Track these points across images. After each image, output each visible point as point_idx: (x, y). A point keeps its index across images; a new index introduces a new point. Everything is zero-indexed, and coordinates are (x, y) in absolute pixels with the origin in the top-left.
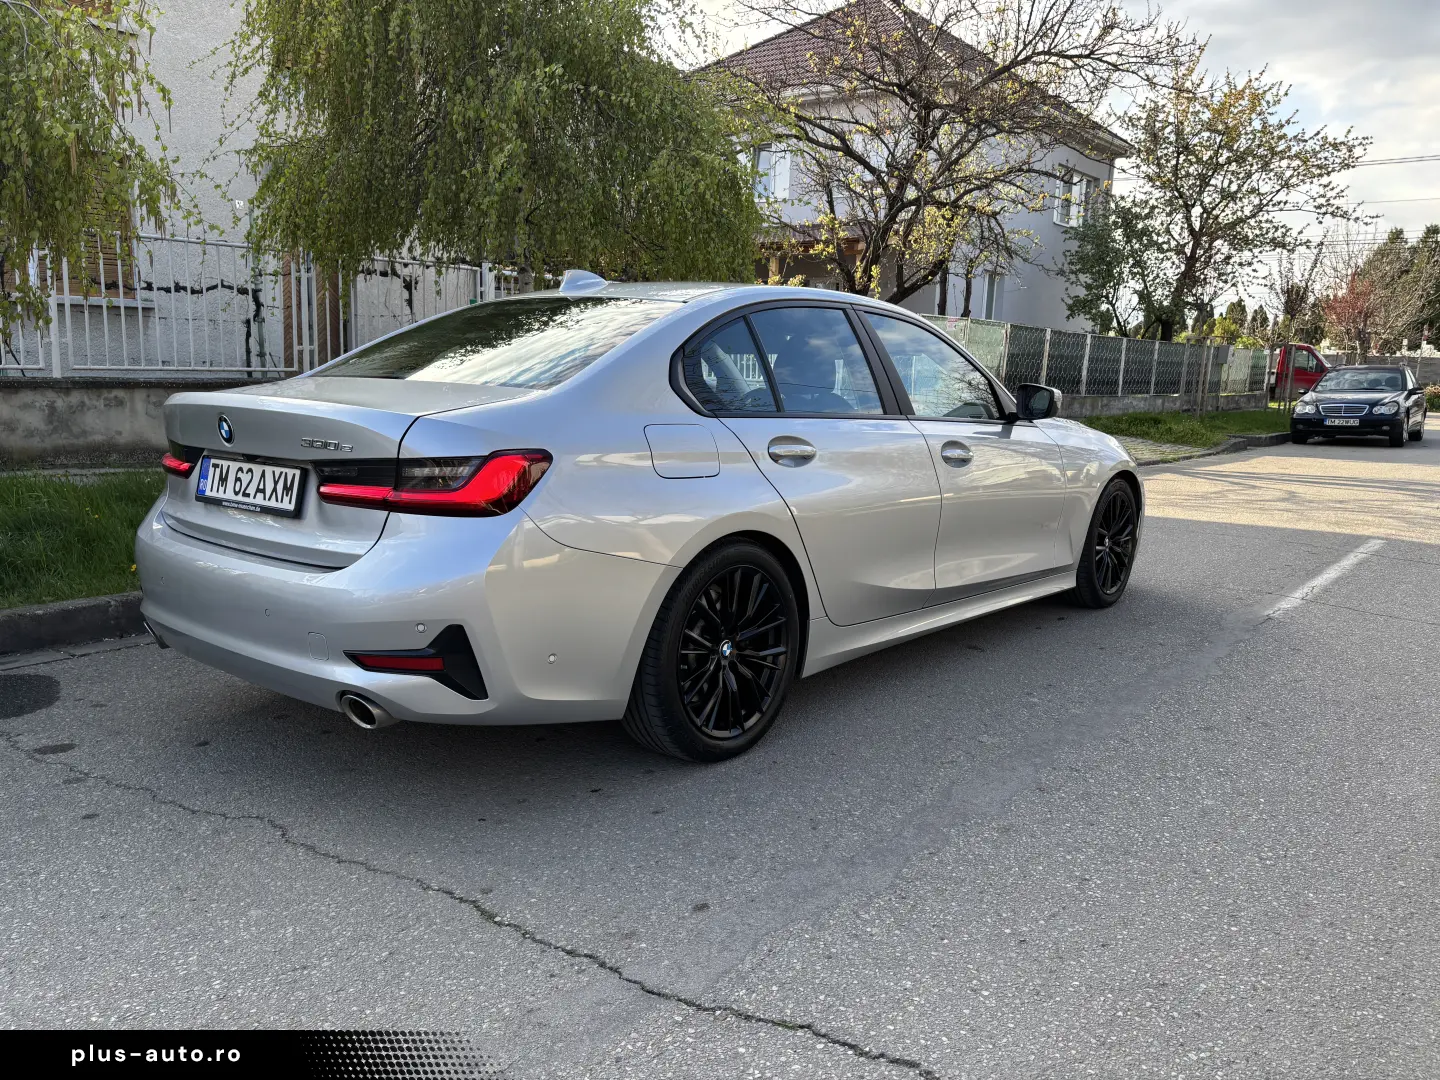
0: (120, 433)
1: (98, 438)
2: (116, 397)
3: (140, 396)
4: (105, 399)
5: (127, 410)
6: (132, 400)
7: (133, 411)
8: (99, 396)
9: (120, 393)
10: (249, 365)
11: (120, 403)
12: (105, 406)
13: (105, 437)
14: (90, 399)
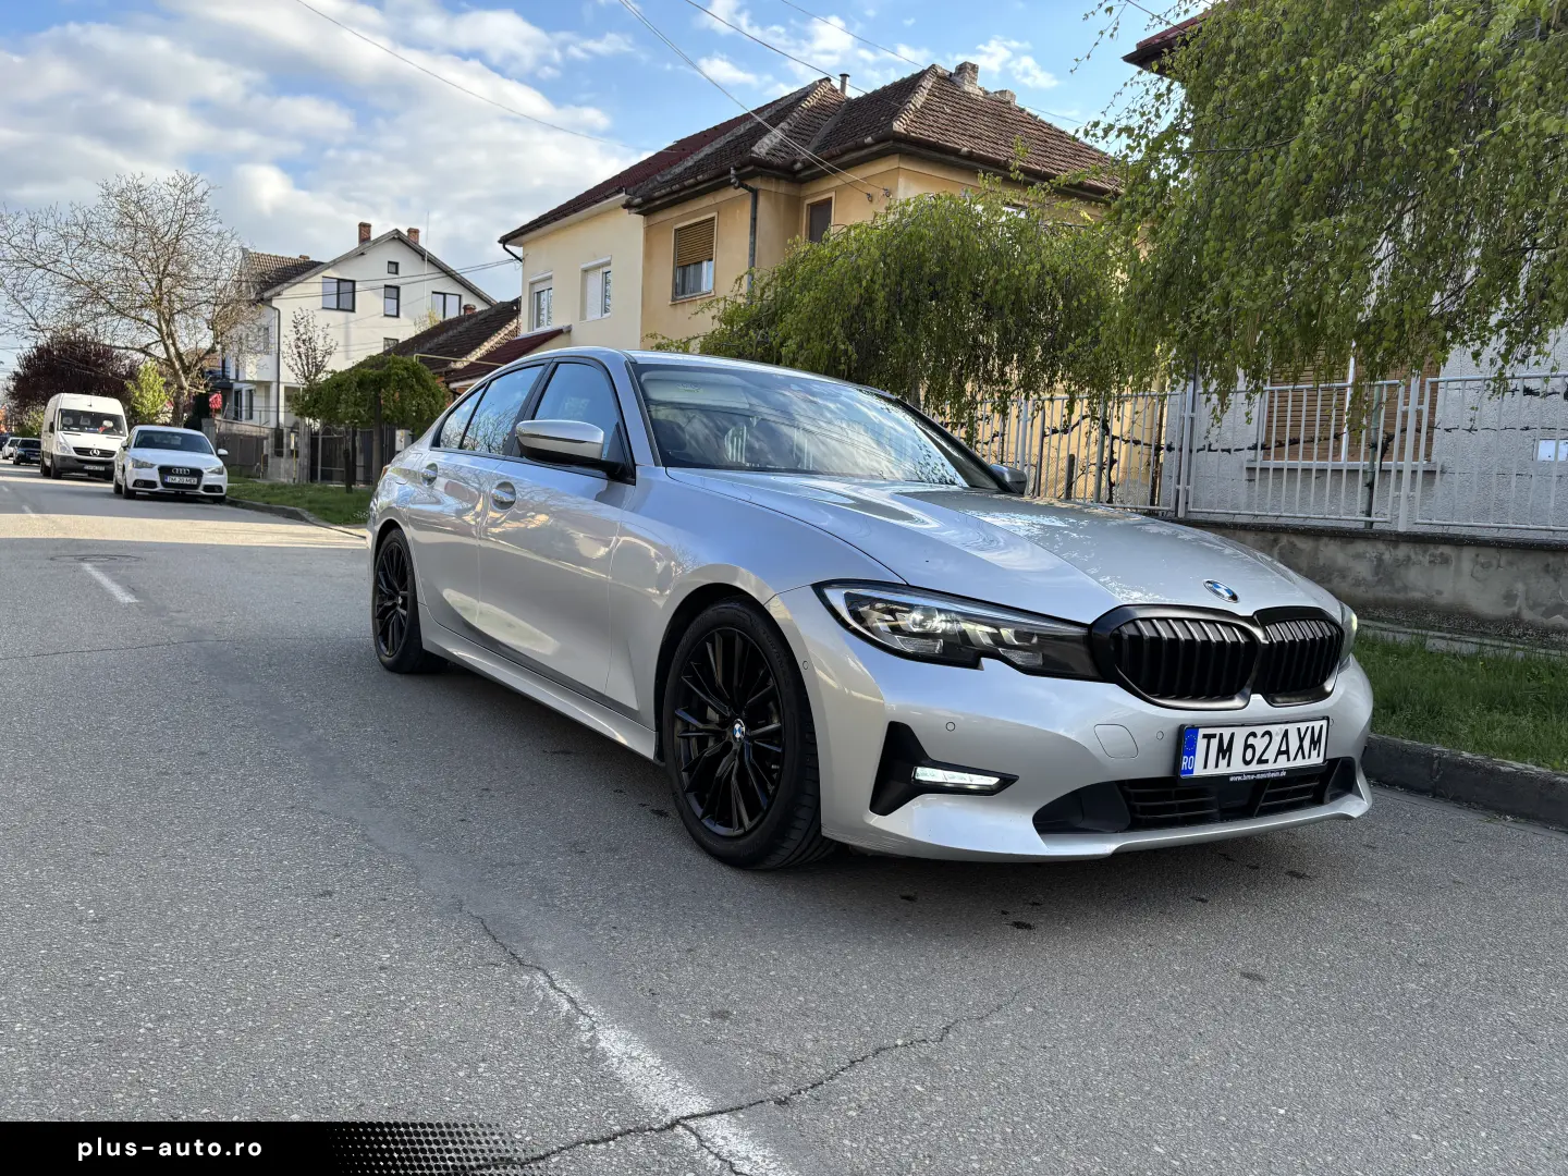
0: (1439, 593)
1: (1417, 595)
2: (1442, 554)
3: (1468, 554)
4: (1432, 555)
5: (1452, 568)
6: (1459, 559)
7: (1458, 572)
8: (1425, 552)
9: (1446, 550)
10: (1369, 515)
11: (1445, 561)
12: (1430, 562)
13: (1424, 596)
14: (1416, 554)
